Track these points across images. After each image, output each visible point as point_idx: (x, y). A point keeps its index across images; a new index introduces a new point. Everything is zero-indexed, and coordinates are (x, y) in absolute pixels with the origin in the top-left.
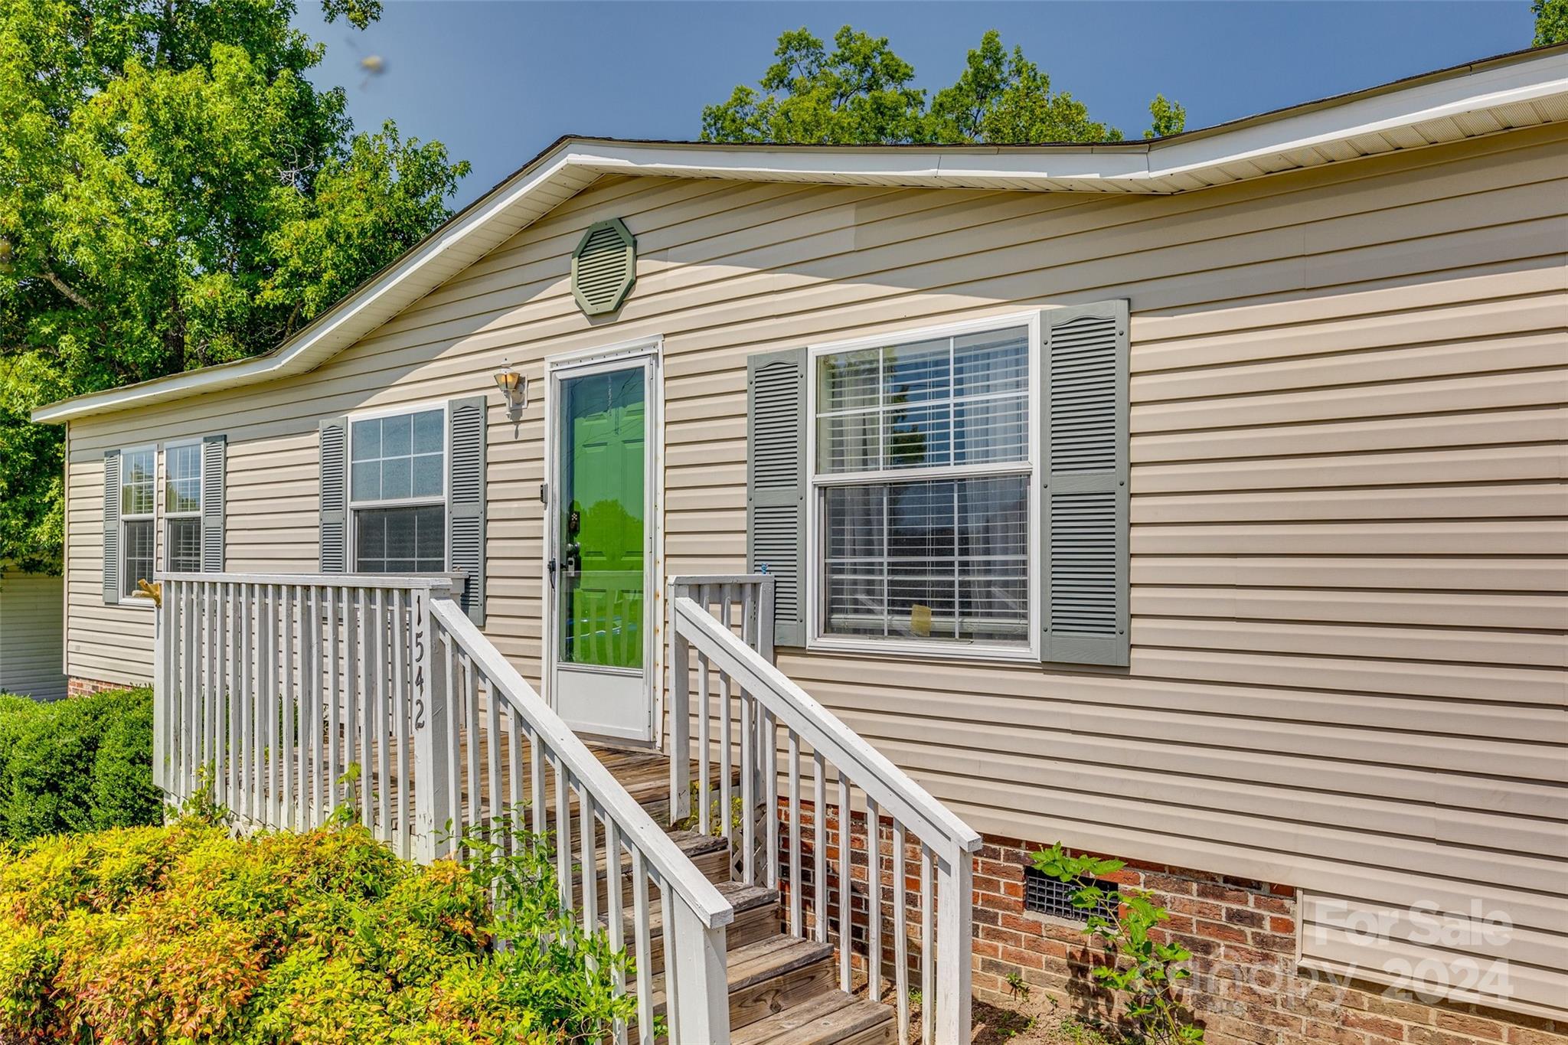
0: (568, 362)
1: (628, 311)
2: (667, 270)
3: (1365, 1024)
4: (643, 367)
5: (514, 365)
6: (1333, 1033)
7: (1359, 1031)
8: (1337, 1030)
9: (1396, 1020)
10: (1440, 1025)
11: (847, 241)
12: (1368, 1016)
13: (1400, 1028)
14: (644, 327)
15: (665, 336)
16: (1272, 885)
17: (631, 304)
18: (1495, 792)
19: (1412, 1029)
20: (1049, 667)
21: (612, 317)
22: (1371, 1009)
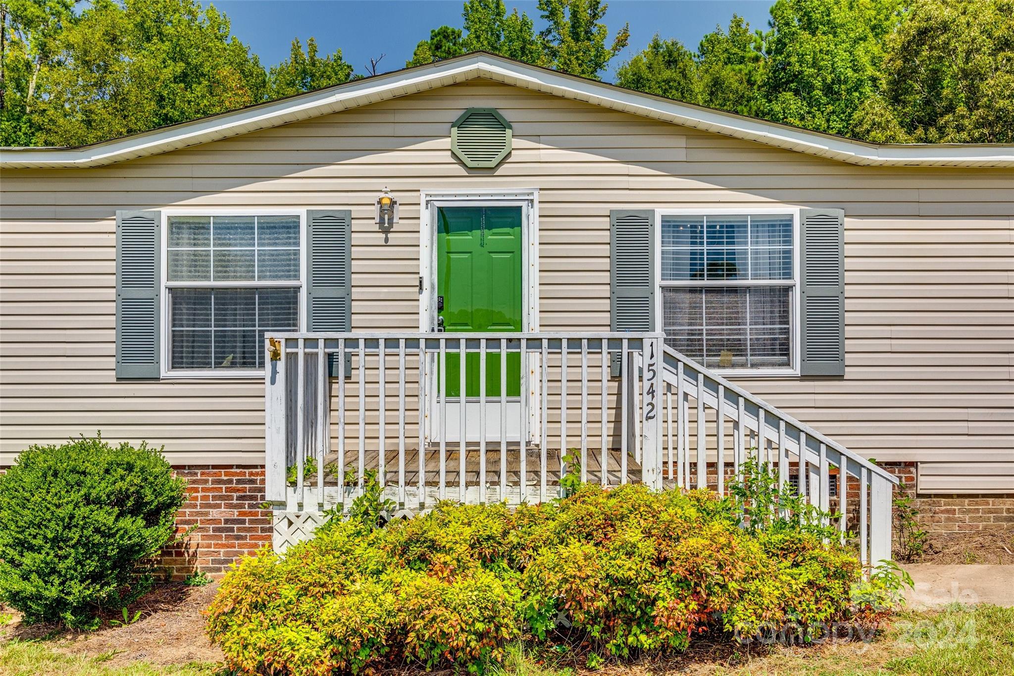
0: (443, 195)
1: (504, 169)
2: (539, 149)
3: (942, 512)
4: (521, 207)
5: (392, 191)
6: (930, 518)
7: (940, 515)
8: (932, 517)
9: (953, 507)
10: (969, 505)
11: (681, 155)
12: (943, 508)
13: (955, 510)
14: (524, 182)
15: (541, 189)
16: (905, 463)
17: (506, 166)
18: (988, 413)
19: (959, 509)
20: (804, 378)
21: (492, 171)
22: (945, 505)
